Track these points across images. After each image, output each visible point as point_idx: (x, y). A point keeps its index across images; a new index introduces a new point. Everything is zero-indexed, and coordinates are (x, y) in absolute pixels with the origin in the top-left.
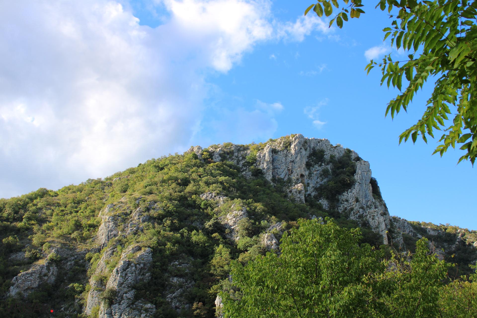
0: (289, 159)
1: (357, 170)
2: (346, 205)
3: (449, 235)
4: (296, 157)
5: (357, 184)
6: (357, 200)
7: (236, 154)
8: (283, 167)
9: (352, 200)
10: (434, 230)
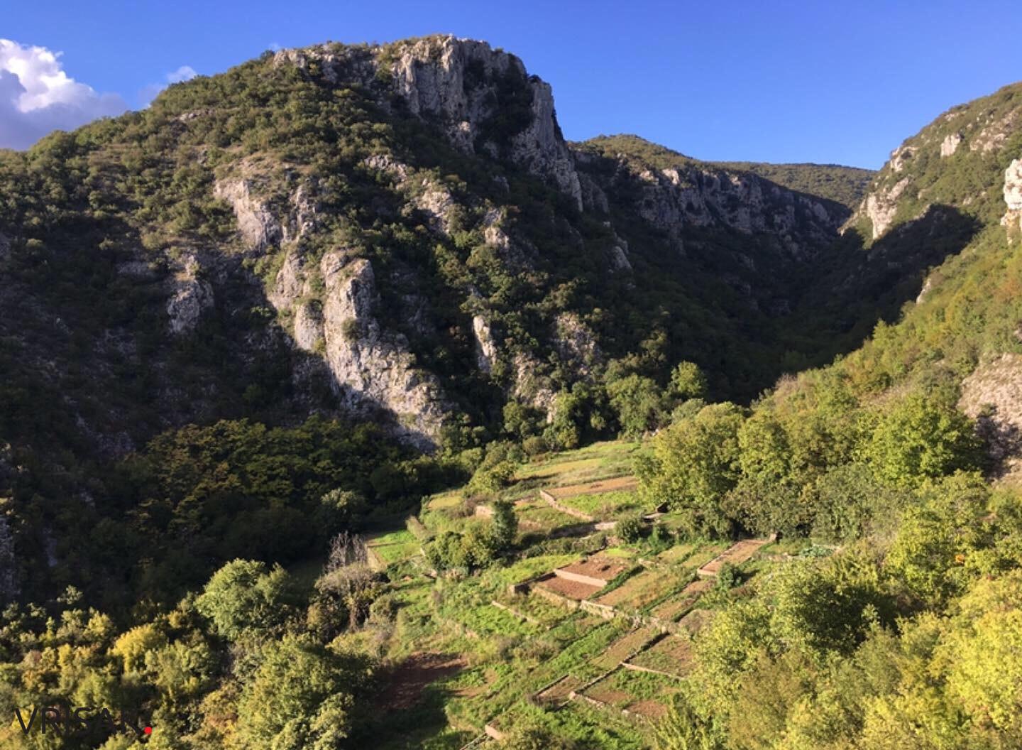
0: (441, 79)
1: (536, 97)
2: (522, 151)
3: (608, 160)
4: (452, 77)
5: (537, 120)
6: (538, 146)
7: (356, 65)
8: (432, 91)
9: (531, 146)
10: (586, 154)
